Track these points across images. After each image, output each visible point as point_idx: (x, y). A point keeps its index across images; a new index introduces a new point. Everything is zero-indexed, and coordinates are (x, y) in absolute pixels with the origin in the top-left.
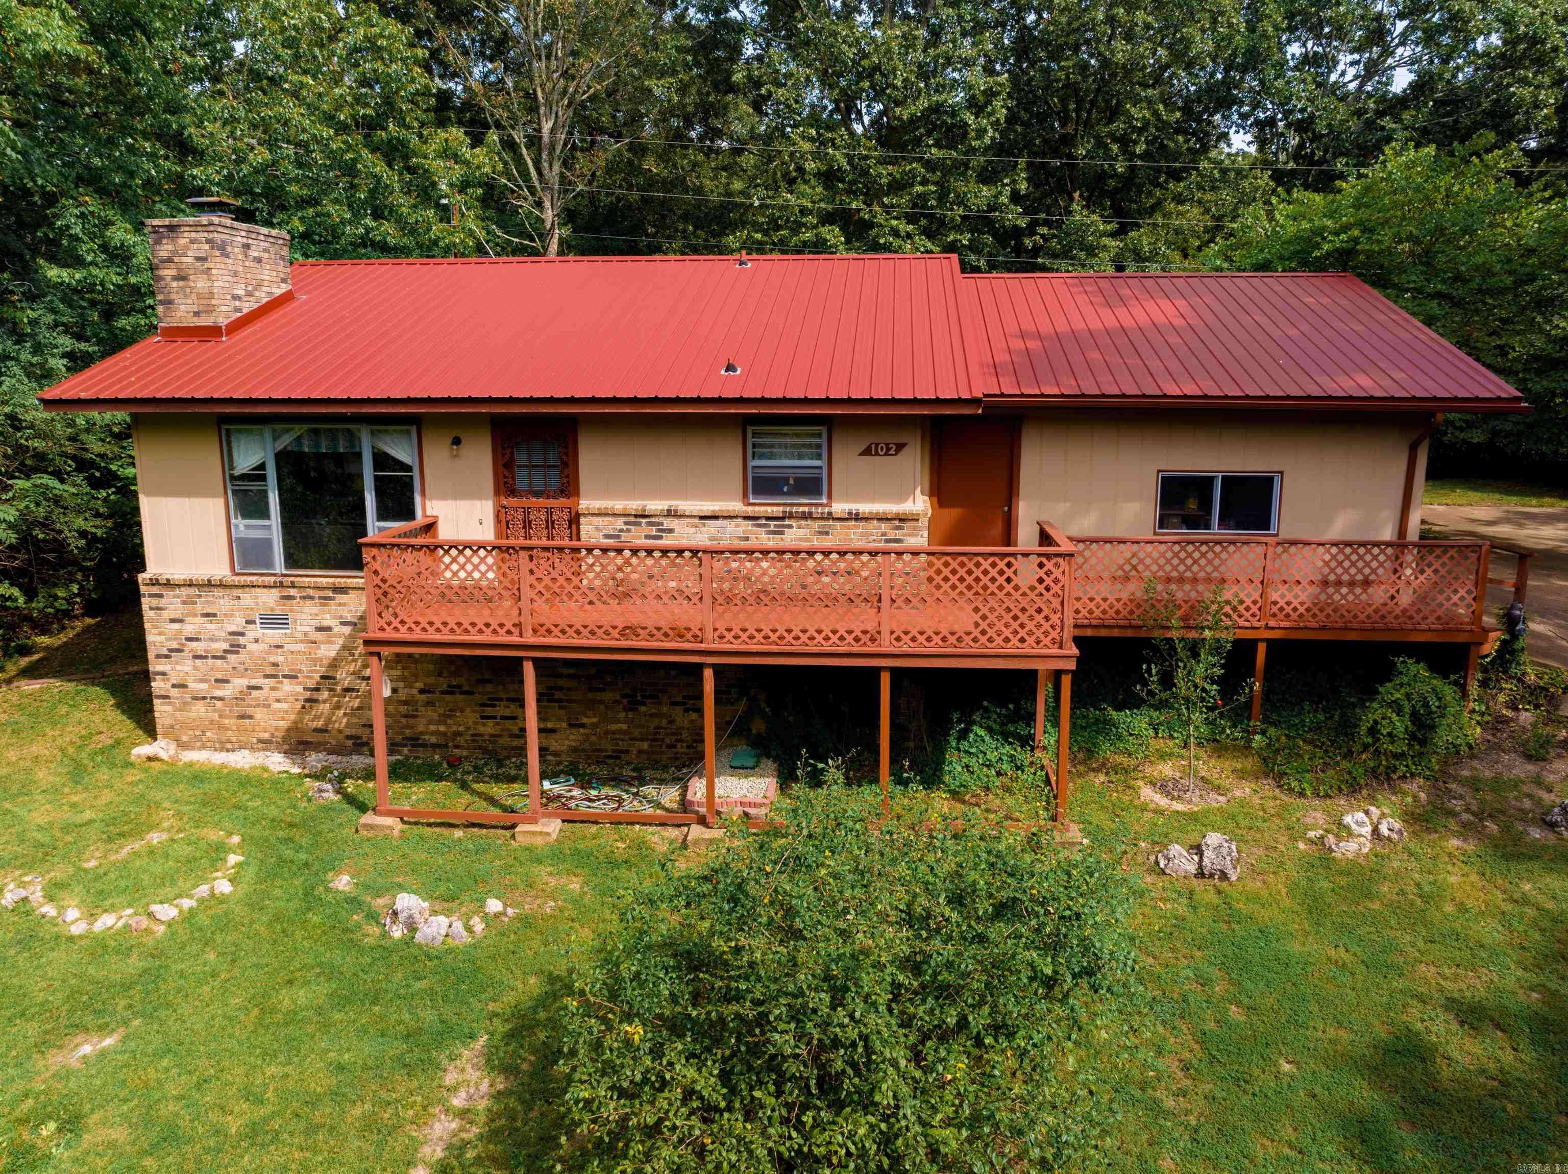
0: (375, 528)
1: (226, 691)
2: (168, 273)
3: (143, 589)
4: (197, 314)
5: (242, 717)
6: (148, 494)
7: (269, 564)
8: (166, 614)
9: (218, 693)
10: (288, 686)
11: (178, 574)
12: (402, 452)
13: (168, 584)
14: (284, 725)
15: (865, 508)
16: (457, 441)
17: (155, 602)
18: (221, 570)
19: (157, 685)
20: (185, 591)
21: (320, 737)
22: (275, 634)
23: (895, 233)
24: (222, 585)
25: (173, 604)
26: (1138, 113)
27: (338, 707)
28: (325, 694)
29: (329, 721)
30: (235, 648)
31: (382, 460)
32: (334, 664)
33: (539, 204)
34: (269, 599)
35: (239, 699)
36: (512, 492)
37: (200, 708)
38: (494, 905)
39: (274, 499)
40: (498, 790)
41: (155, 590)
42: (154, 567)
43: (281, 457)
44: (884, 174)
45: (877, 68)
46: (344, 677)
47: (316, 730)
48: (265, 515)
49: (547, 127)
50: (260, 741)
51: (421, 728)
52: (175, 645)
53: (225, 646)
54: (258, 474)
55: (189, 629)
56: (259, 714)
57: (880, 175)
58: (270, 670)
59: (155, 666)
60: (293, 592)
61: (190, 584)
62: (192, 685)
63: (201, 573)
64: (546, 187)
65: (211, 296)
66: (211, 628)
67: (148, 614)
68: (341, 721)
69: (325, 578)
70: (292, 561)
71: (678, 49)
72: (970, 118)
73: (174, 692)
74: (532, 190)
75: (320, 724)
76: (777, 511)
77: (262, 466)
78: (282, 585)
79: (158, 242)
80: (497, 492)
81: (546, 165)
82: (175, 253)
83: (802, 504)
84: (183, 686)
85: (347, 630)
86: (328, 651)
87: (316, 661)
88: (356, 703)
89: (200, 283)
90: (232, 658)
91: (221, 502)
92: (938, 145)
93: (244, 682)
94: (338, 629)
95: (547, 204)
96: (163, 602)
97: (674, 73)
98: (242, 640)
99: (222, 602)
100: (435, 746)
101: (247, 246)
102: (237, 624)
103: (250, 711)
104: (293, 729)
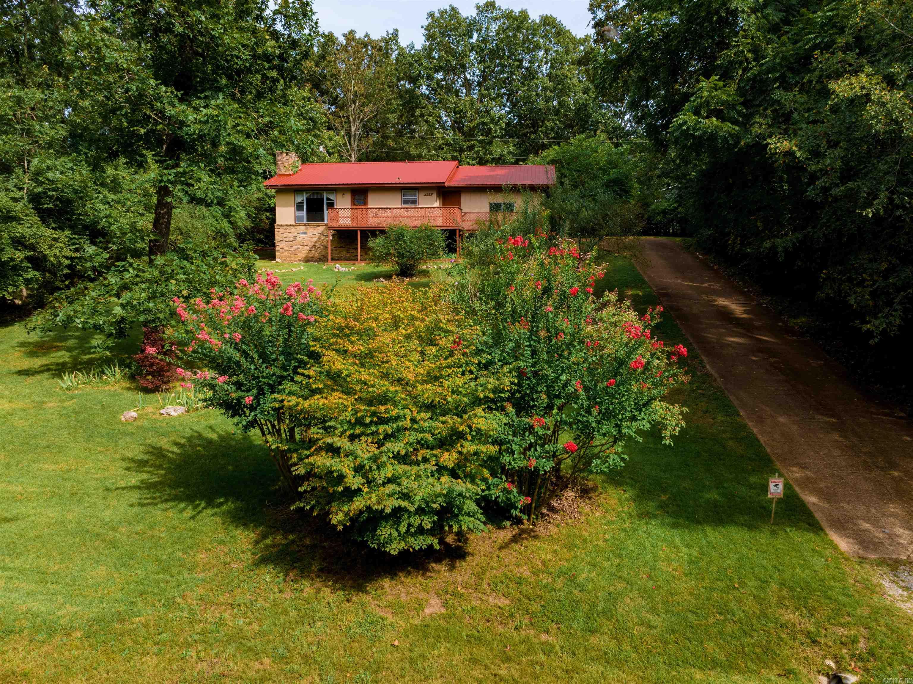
0: (326, 213)
1: (292, 249)
2: (280, 163)
3: (275, 227)
4: (285, 171)
5: (295, 255)
6: (278, 207)
7: (303, 221)
8: (280, 232)
9: (290, 250)
10: (306, 248)
11: (283, 224)
12: (332, 197)
13: (282, 226)
14: (304, 256)
15: (425, 206)
16: (344, 194)
17: (278, 230)
18: (293, 223)
19: (277, 248)
20: (284, 227)
22: (304, 236)
24: (293, 226)
25: (282, 230)
26: (549, 124)
27: (316, 251)
28: (314, 249)
29: (314, 255)
30: (295, 239)
31: (328, 199)
32: (316, 242)
33: (350, 156)
34: (302, 229)
35: (295, 251)
36: (355, 205)
37: (286, 253)
39: (305, 207)
41: (278, 227)
42: (278, 222)
43: (307, 199)
44: (466, 145)
45: (462, 111)
46: (318, 245)
47: (311, 257)
48: (303, 211)
49: (353, 129)
50: (299, 260)
52: (281, 239)
53: (292, 239)
54: (302, 202)
55: (285, 236)
56: (299, 254)
58: (302, 244)
59: (277, 244)
60: (308, 227)
61: (286, 226)
62: (285, 248)
63: (288, 223)
64: (353, 150)
66: (290, 235)
67: (276, 233)
68: (317, 254)
69: (315, 224)
70: (308, 220)
71: (398, 105)
72: (492, 126)
73: (280, 250)
74: (348, 151)
75: (312, 255)
76: (408, 207)
77: (303, 200)
78: (306, 225)
79: (278, 156)
80: (352, 205)
81: (352, 142)
82: (283, 158)
83: (413, 206)
84: (283, 248)
85: (319, 235)
86: (315, 239)
87: (312, 242)
89: (287, 165)
90: (294, 242)
91: (293, 208)
93: (296, 247)
94: (317, 234)
96: (280, 230)
97: (396, 113)
99: (293, 229)
101: (294, 158)
102: (296, 234)
103: (297, 253)
104: (307, 257)
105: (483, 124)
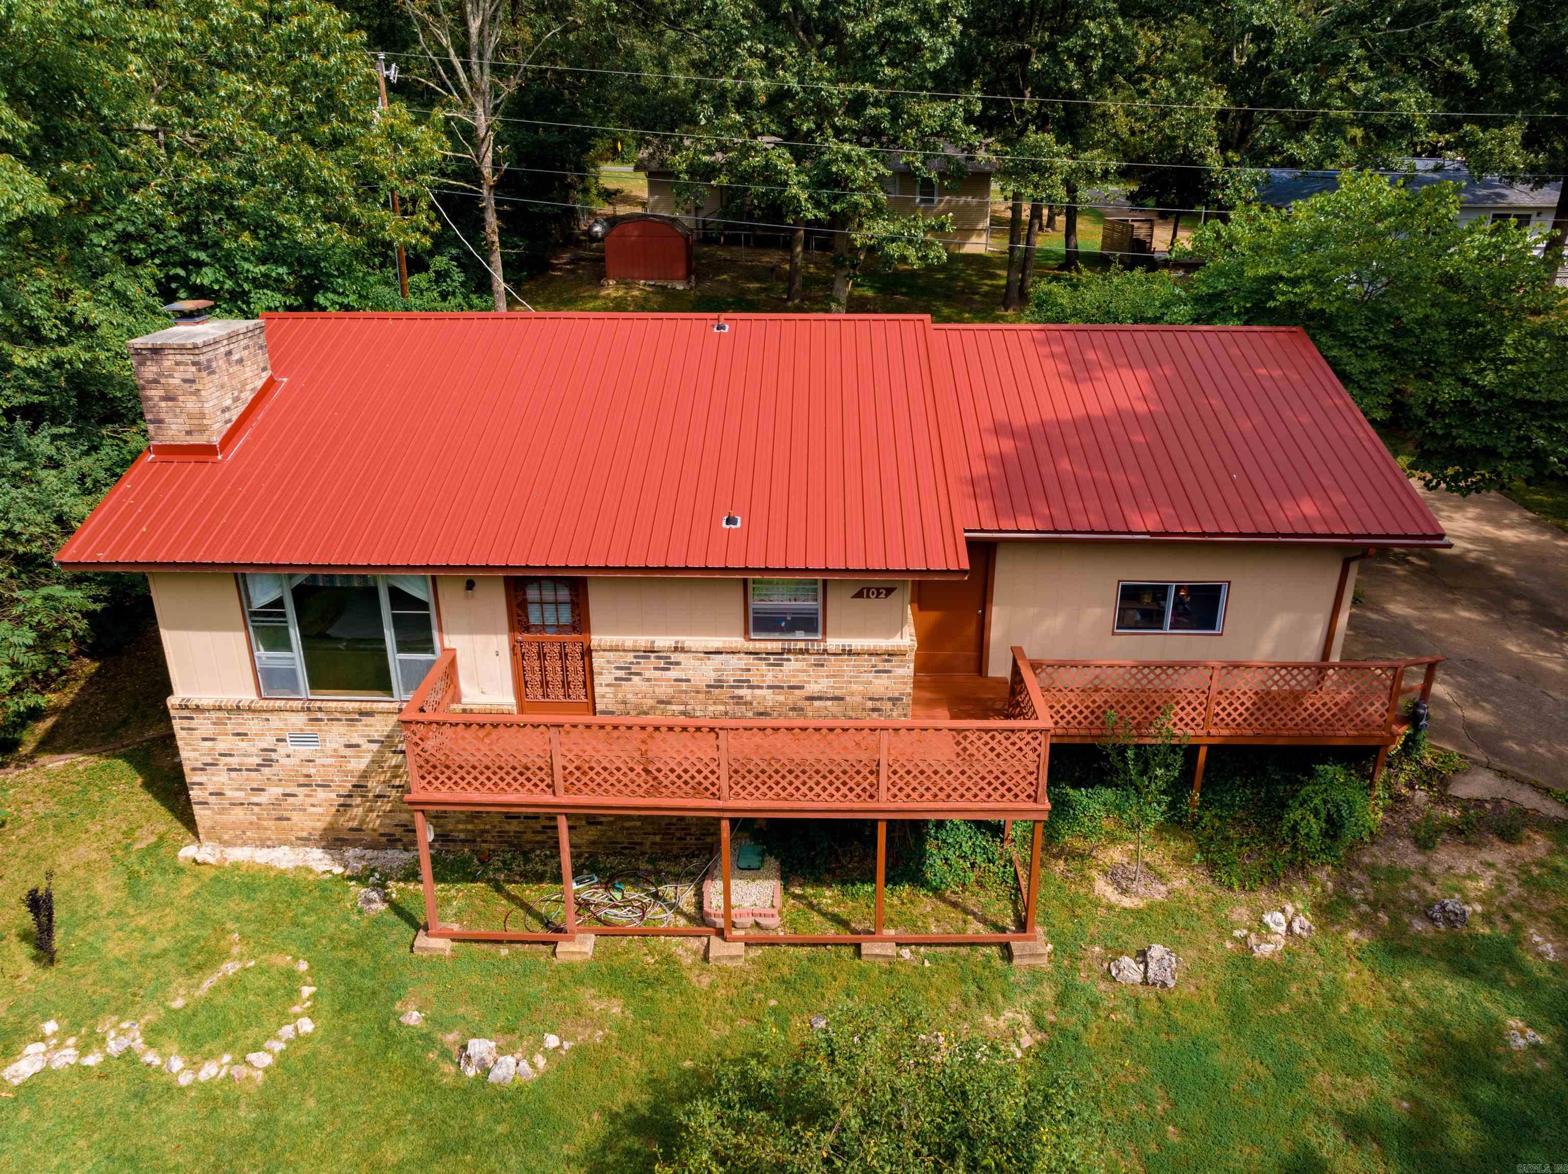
0: (395, 658)
1: (262, 798)
2: (154, 393)
3: (173, 713)
4: (189, 433)
5: (280, 819)
6: (168, 628)
7: (295, 688)
8: (198, 734)
9: (255, 799)
10: (321, 794)
11: (206, 699)
12: (417, 591)
13: (198, 708)
14: (320, 825)
15: (857, 643)
16: (470, 585)
17: (186, 724)
18: (248, 696)
19: (194, 794)
20: (214, 715)
21: (356, 835)
22: (305, 751)
23: (848, 159)
24: (250, 710)
25: (203, 725)
27: (371, 810)
28: (358, 800)
29: (362, 822)
30: (268, 762)
31: (400, 599)
32: (365, 775)
34: (296, 720)
35: (276, 804)
36: (527, 628)
37: (239, 813)
38: (552, 1041)
39: (295, 634)
40: (530, 893)
41: (185, 713)
42: (182, 693)
43: (296, 592)
44: (835, 93)
46: (374, 785)
47: (351, 829)
48: (289, 648)
49: (474, 25)
50: (298, 839)
51: (450, 827)
52: (209, 760)
53: (258, 761)
54: (277, 610)
55: (222, 745)
56: (296, 817)
57: (831, 95)
58: (302, 780)
59: (190, 778)
60: (320, 715)
61: (220, 709)
62: (229, 793)
63: (229, 697)
64: (477, 91)
65: (203, 416)
66: (243, 745)
67: (180, 734)
68: (374, 821)
69: (350, 703)
70: (316, 683)
72: (924, 35)
73: (212, 799)
74: (462, 94)
75: (355, 824)
76: (776, 646)
77: (279, 603)
78: (309, 709)
79: (142, 363)
80: (512, 629)
81: (476, 68)
82: (160, 374)
83: (799, 640)
84: (220, 794)
85: (375, 747)
86: (359, 764)
87: (346, 773)
88: (388, 807)
89: (191, 404)
90: (266, 770)
91: (242, 636)
92: (892, 64)
93: (279, 791)
94: (366, 746)
95: (480, 110)
96: (193, 723)
98: (274, 756)
99: (252, 725)
100: (464, 841)
101: (229, 353)
102: (268, 741)
103: (286, 814)
104: (330, 829)
105: (893, 26)
